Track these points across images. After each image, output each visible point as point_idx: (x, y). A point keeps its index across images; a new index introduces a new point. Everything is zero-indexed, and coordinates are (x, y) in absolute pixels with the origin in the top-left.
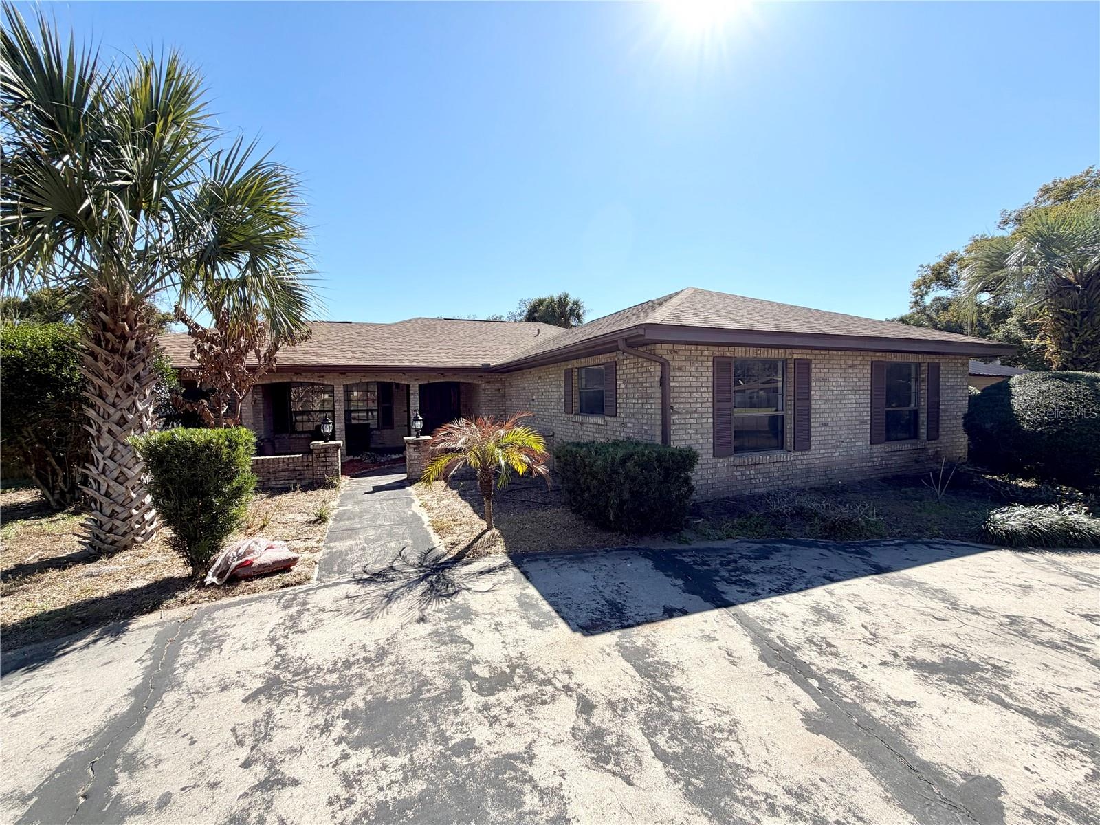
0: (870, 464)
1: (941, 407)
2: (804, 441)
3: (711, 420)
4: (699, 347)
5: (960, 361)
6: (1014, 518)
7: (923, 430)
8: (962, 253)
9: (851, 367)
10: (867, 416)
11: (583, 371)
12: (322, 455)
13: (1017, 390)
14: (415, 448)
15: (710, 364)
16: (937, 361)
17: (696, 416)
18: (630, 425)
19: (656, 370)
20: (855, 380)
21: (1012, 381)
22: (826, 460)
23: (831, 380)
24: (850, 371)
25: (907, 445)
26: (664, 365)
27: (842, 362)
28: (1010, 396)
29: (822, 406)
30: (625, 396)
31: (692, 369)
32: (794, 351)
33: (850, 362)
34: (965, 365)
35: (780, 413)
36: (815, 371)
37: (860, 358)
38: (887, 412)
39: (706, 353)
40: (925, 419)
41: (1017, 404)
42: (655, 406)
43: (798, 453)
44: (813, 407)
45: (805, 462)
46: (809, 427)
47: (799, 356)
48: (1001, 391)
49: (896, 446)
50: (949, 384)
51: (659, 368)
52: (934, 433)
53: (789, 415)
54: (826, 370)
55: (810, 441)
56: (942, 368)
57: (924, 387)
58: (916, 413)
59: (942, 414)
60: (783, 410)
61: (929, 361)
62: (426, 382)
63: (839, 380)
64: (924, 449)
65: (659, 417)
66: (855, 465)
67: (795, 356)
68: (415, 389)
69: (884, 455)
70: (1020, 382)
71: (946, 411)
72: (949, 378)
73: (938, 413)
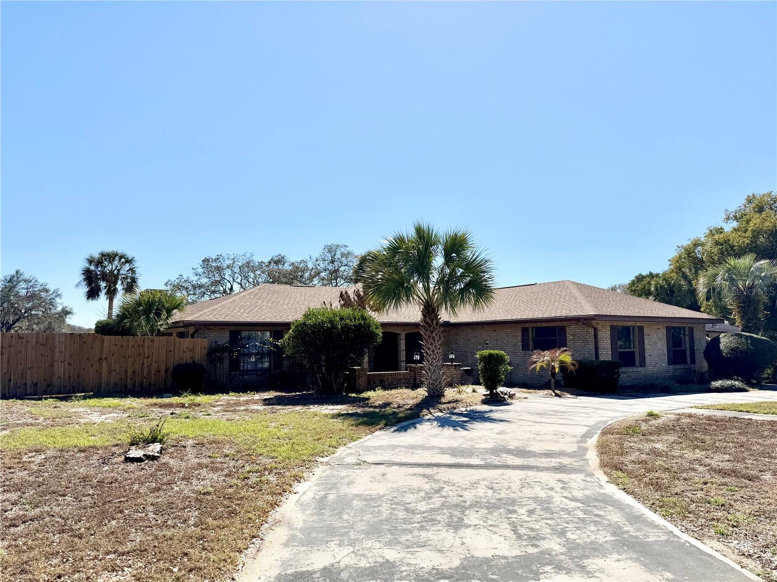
0: (668, 375)
1: (695, 348)
2: (643, 363)
3: (611, 352)
4: (606, 322)
5: (702, 326)
6: (718, 384)
7: (689, 359)
8: (703, 239)
9: (659, 329)
10: (666, 352)
11: (534, 329)
12: (420, 371)
13: (722, 340)
14: (455, 369)
15: (609, 328)
16: (692, 326)
17: (606, 350)
18: (576, 355)
19: (592, 331)
20: (660, 335)
21: (721, 336)
22: (651, 372)
23: (651, 335)
24: (658, 331)
25: (682, 366)
26: (595, 329)
27: (655, 327)
28: (719, 342)
29: (649, 347)
30: (573, 342)
31: (604, 330)
32: (638, 322)
33: (658, 327)
34: (704, 327)
35: (632, 350)
36: (646, 331)
37: (661, 325)
38: (674, 350)
39: (608, 324)
40: (689, 354)
41: (722, 346)
42: (592, 346)
43: (641, 368)
44: (646, 347)
45: (644, 372)
46: (644, 357)
47: (639, 325)
48: (716, 341)
49: (678, 366)
50: (697, 337)
51: (593, 330)
52: (693, 361)
53: (637, 350)
54: (649, 331)
55: (645, 363)
56: (694, 329)
57: (687, 338)
58: (685, 351)
59: (696, 352)
60: (634, 348)
61: (689, 326)
62: (409, 332)
63: (655, 335)
64: (690, 369)
65: (594, 351)
66: (663, 375)
67: (638, 325)
68: (403, 336)
69: (674, 370)
70: (723, 337)
71: (697, 350)
72: (697, 334)
73: (694, 351)
